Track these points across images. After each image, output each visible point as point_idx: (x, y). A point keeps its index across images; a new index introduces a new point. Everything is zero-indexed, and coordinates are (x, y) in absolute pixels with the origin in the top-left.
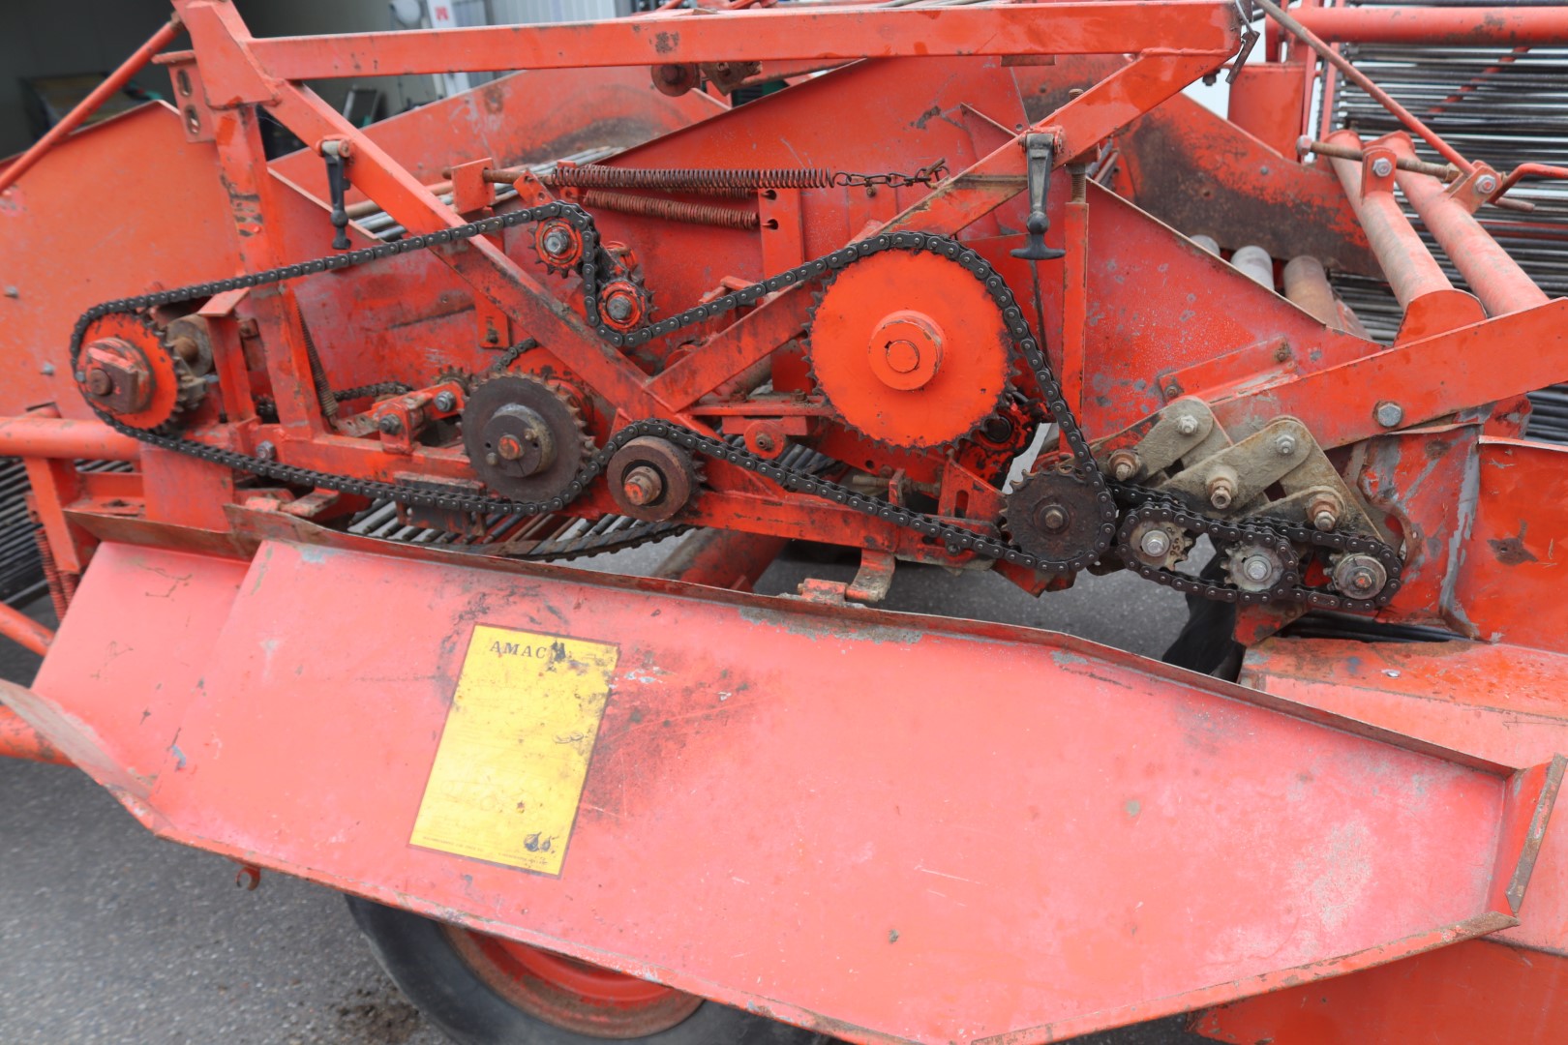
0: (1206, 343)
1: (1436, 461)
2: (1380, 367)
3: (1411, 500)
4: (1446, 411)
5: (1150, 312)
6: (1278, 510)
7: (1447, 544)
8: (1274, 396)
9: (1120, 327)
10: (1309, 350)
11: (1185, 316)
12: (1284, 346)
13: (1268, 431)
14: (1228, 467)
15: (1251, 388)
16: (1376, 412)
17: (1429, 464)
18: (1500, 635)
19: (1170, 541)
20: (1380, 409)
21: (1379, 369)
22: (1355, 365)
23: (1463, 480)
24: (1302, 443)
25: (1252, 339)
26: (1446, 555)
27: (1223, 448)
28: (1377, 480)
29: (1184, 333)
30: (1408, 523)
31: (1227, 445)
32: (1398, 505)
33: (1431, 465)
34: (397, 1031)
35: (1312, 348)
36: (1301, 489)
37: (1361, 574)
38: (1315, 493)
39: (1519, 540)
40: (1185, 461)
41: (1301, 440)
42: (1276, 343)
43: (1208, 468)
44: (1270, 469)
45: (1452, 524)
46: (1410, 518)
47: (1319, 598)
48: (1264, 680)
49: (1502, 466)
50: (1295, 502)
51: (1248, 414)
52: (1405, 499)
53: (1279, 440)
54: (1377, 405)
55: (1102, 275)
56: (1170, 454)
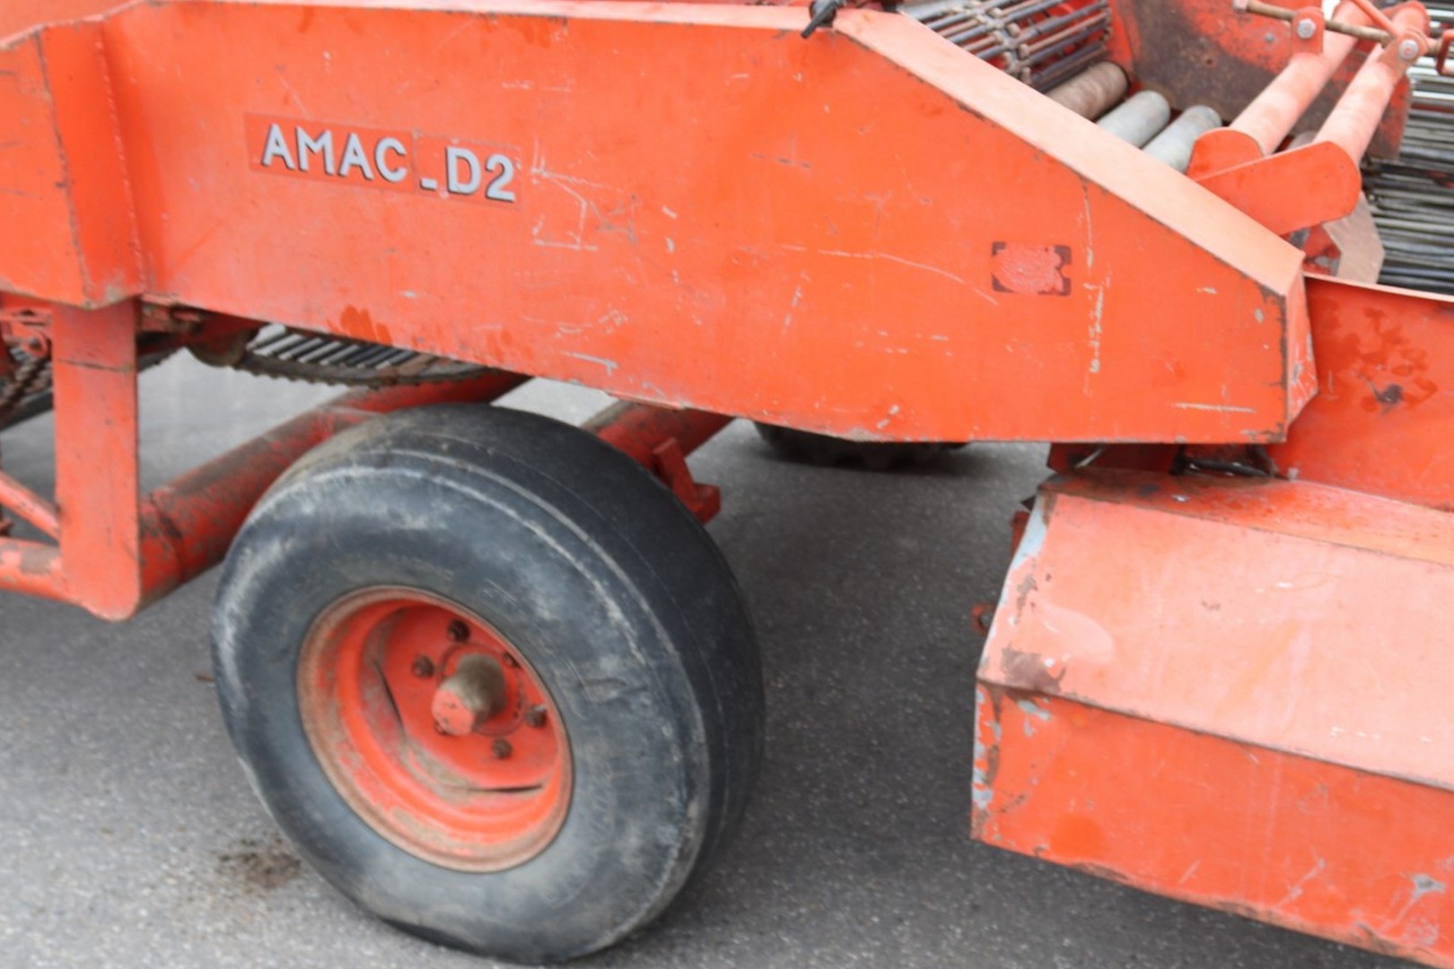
18: (1296, 471)
34: (274, 877)
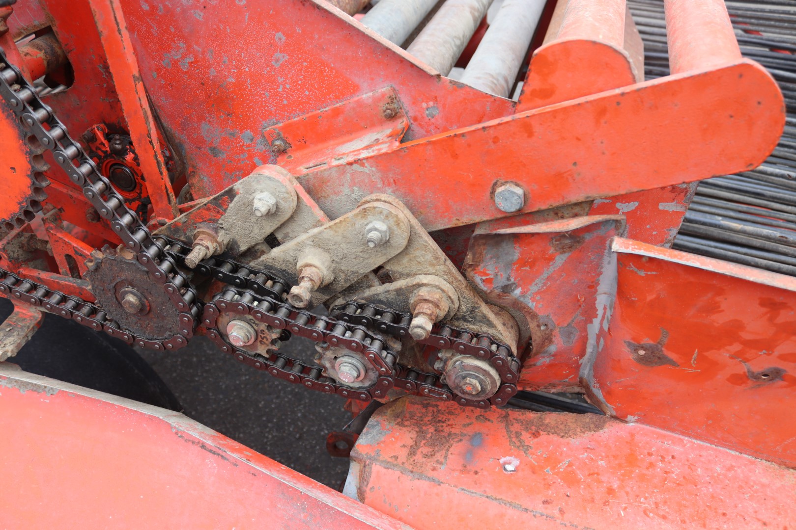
0: (307, 93)
1: (567, 255)
2: (496, 140)
3: (536, 293)
4: (581, 197)
5: (239, 55)
6: (382, 298)
7: (585, 330)
8: (372, 167)
9: (212, 72)
10: (424, 105)
11: (277, 60)
12: (392, 100)
13: (357, 215)
14: (319, 251)
15: (347, 154)
16: (493, 192)
17: (557, 258)
18: (636, 418)
19: (256, 332)
20: (499, 190)
21: (494, 142)
22: (463, 135)
23: (601, 273)
24: (397, 231)
25: (356, 89)
26: (584, 340)
27: (315, 226)
28: (491, 277)
29: (281, 80)
30: (534, 316)
31: (319, 223)
32: (522, 299)
33: (560, 260)
35: (427, 102)
36: (408, 275)
37: (468, 380)
38: (419, 285)
39: (659, 346)
40: (279, 236)
41: (395, 228)
42: (383, 95)
43: (300, 248)
44: (365, 256)
45: (590, 312)
46: (537, 312)
47: (430, 391)
48: (371, 468)
49: (642, 273)
50: (399, 291)
51: (346, 185)
52: (529, 293)
53: (368, 227)
54: (495, 184)
55: (178, 10)
56: (256, 231)
